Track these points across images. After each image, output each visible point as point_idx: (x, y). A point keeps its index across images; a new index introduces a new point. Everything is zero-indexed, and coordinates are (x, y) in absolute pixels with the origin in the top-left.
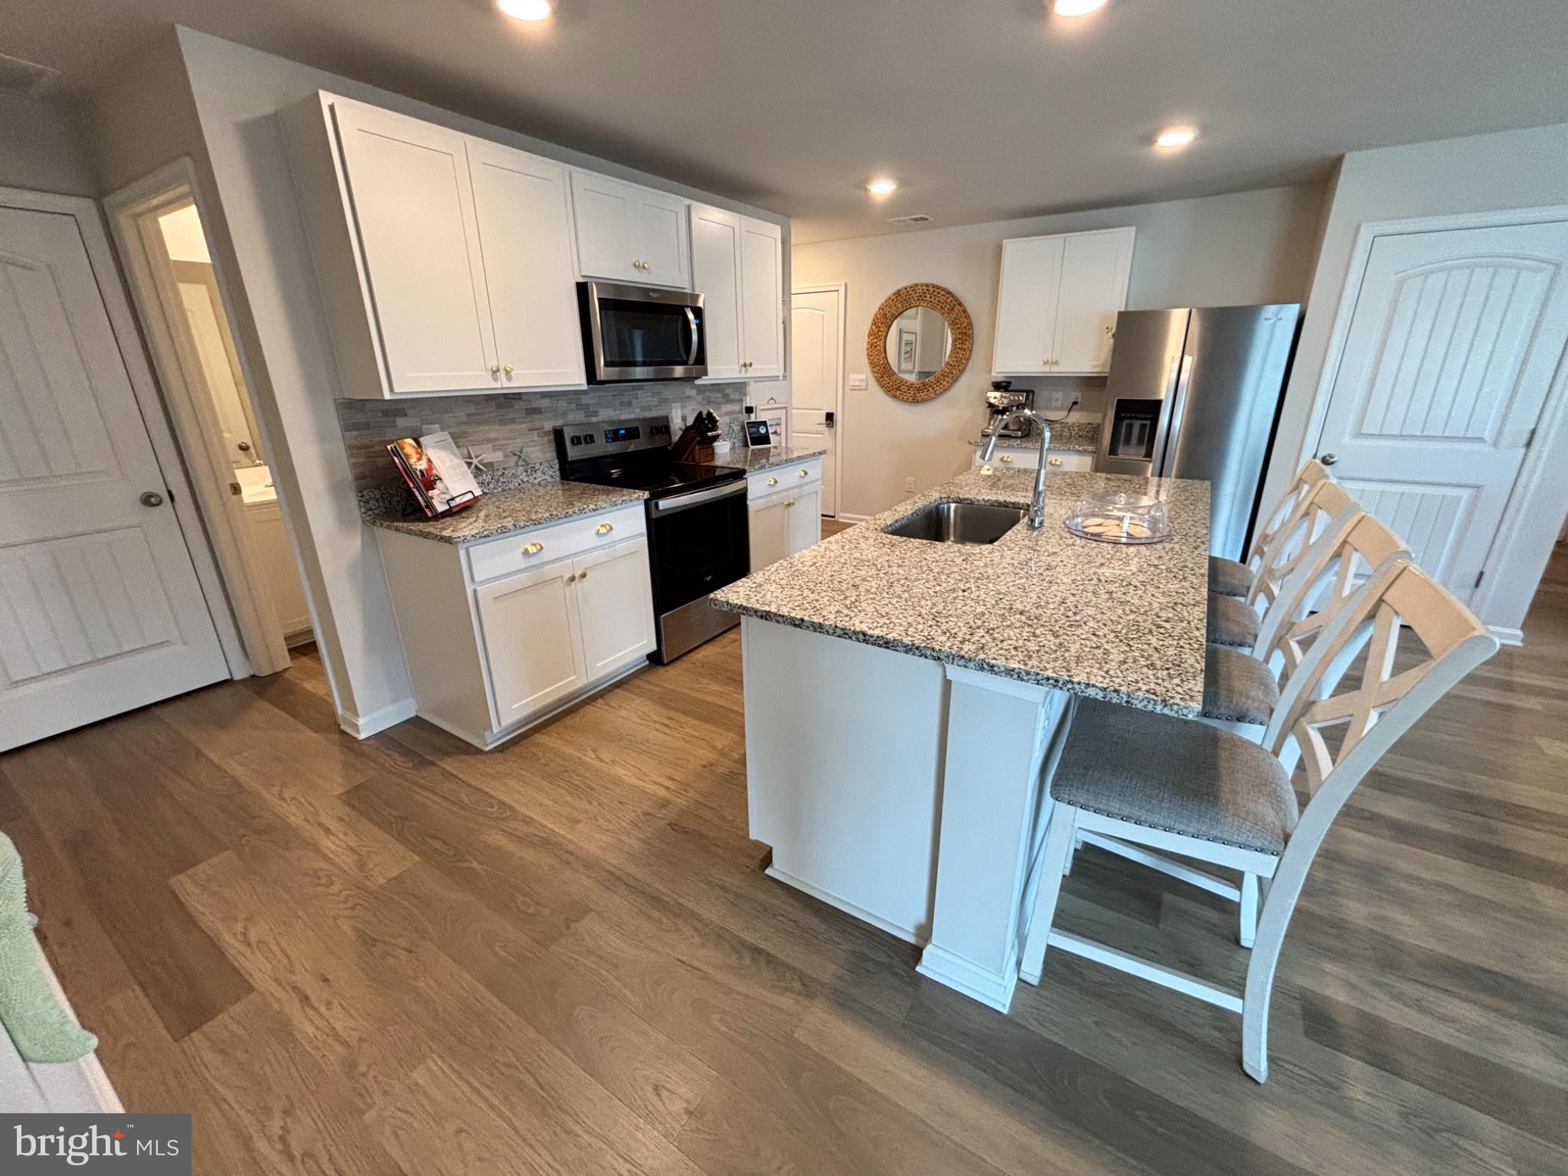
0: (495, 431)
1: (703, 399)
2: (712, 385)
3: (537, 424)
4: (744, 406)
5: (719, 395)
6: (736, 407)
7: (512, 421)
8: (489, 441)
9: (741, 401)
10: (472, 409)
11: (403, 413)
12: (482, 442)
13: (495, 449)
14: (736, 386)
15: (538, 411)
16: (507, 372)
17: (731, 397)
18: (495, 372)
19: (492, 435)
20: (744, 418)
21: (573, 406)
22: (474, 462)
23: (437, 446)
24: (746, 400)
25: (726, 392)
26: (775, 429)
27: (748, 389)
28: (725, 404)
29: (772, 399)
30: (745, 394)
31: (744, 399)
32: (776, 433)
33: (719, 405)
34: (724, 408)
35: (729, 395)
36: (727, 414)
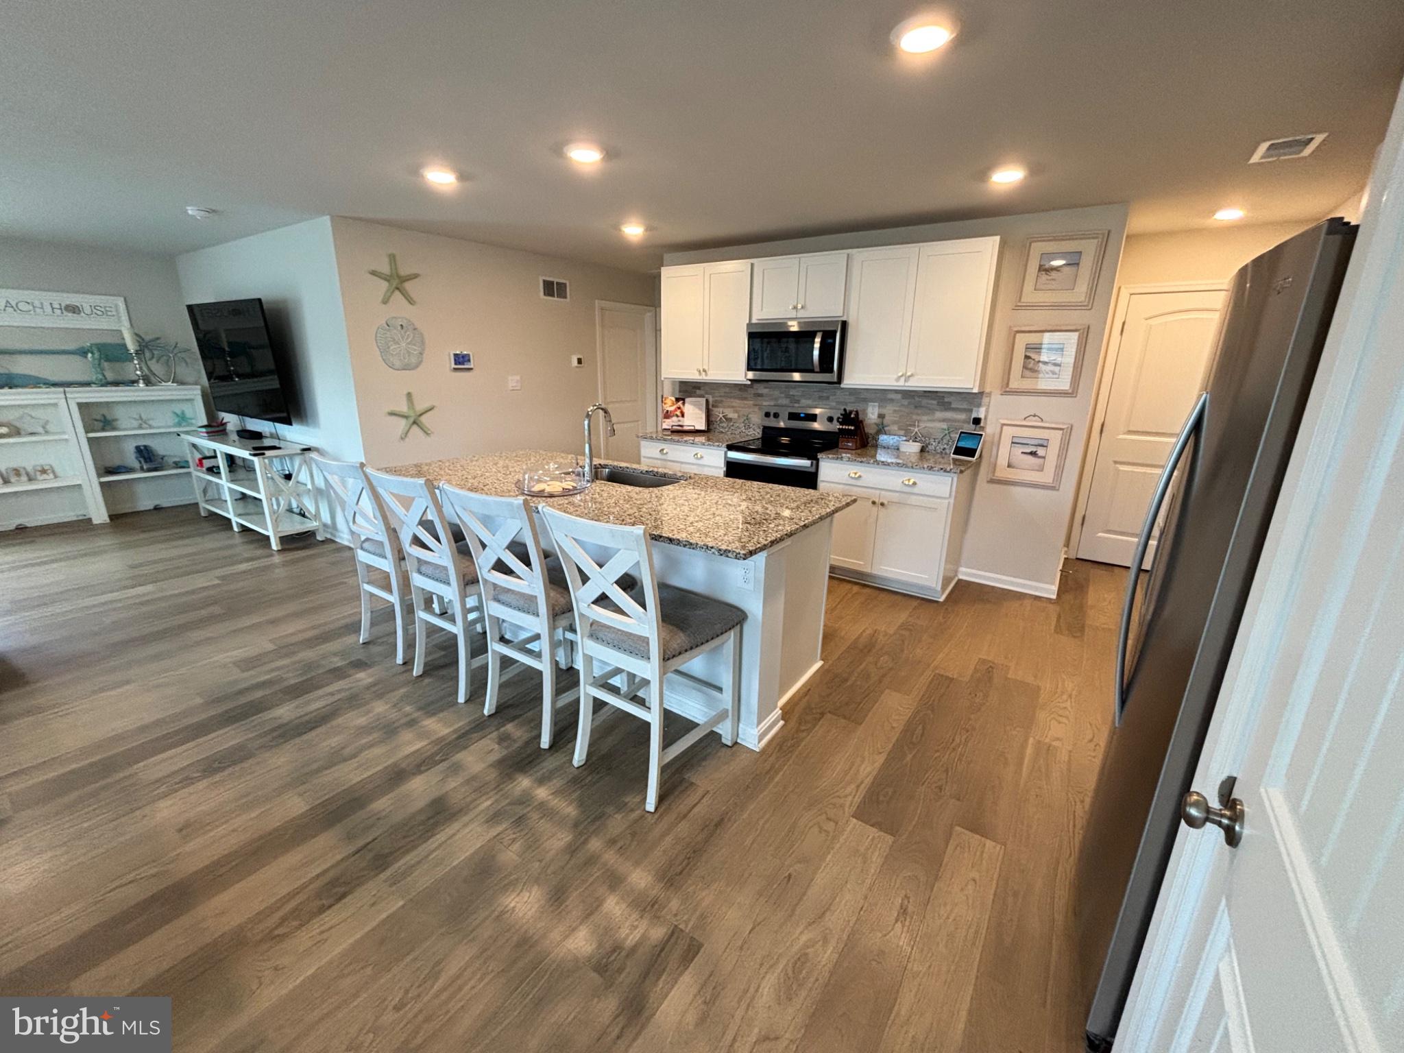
0: (737, 403)
1: (909, 403)
2: (925, 392)
3: (759, 403)
4: (974, 415)
5: (935, 402)
6: (963, 416)
7: (745, 399)
8: (733, 407)
9: (971, 411)
10: (727, 390)
11: (699, 388)
12: (729, 407)
13: (734, 411)
14: (963, 396)
15: (761, 395)
16: (705, 371)
18: (700, 373)
19: (734, 404)
20: (970, 428)
21: (783, 395)
22: (721, 416)
23: (691, 403)
24: (978, 411)
25: (946, 400)
26: (1033, 449)
27: (985, 400)
28: (941, 411)
29: (1035, 416)
30: (979, 405)
31: (974, 409)
32: (1033, 454)
33: (932, 411)
34: (939, 415)
35: (950, 403)
36: (944, 420)
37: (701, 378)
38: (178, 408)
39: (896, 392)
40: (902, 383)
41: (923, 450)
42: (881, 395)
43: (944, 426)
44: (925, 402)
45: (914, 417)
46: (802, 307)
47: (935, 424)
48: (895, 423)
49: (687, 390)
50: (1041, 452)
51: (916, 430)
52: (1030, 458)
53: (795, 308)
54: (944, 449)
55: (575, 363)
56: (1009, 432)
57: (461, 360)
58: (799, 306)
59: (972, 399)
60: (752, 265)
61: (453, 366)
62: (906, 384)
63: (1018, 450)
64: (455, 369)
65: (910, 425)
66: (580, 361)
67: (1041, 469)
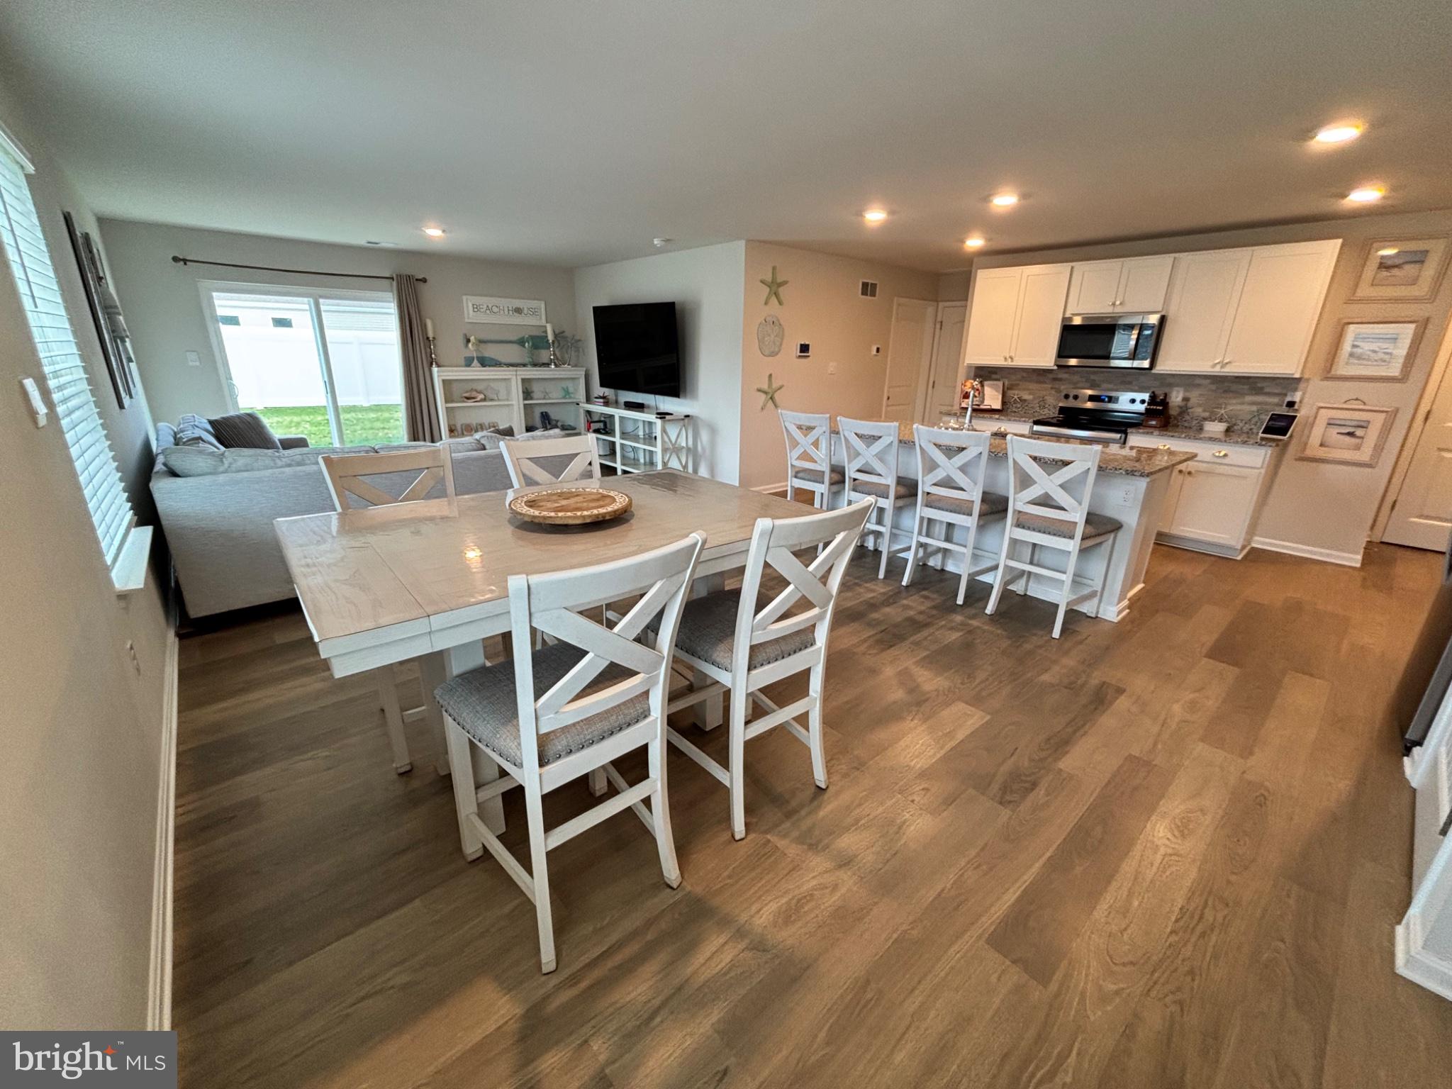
0: (1033, 386)
1: (1217, 388)
2: (1237, 377)
3: (1059, 386)
4: (1289, 399)
5: (1246, 387)
6: (1276, 400)
7: (1044, 382)
8: (1029, 389)
9: (1285, 395)
10: (1025, 375)
11: (996, 373)
12: (1024, 389)
13: (1030, 394)
14: (1278, 381)
15: (1060, 380)
16: (1011, 358)
17: (1267, 390)
18: (1006, 359)
19: (1031, 387)
20: (1283, 411)
21: (1083, 380)
22: (1016, 397)
23: (990, 386)
24: (1292, 396)
25: (1259, 385)
26: (1351, 430)
27: (1302, 385)
28: (1252, 394)
29: (1357, 399)
30: (1296, 390)
31: (1289, 394)
32: (1351, 434)
33: (1243, 395)
34: (1249, 398)
35: (1262, 388)
36: (1253, 403)
37: (1006, 363)
38: (564, 384)
39: (1206, 377)
40: (1218, 369)
41: (1228, 431)
42: (1189, 380)
43: (1254, 408)
44: (1234, 387)
45: (1221, 401)
46: (1121, 304)
47: (1244, 407)
48: (1200, 405)
49: (984, 373)
50: (1359, 432)
51: (1223, 411)
52: (1347, 439)
53: (1114, 304)
54: (1251, 429)
55: (874, 352)
56: (1325, 415)
57: (804, 348)
58: (1118, 303)
59: (1290, 383)
60: (1072, 268)
61: (799, 354)
62: (1223, 370)
63: (1333, 431)
64: (800, 356)
65: (1217, 408)
66: (878, 350)
67: (1358, 448)
